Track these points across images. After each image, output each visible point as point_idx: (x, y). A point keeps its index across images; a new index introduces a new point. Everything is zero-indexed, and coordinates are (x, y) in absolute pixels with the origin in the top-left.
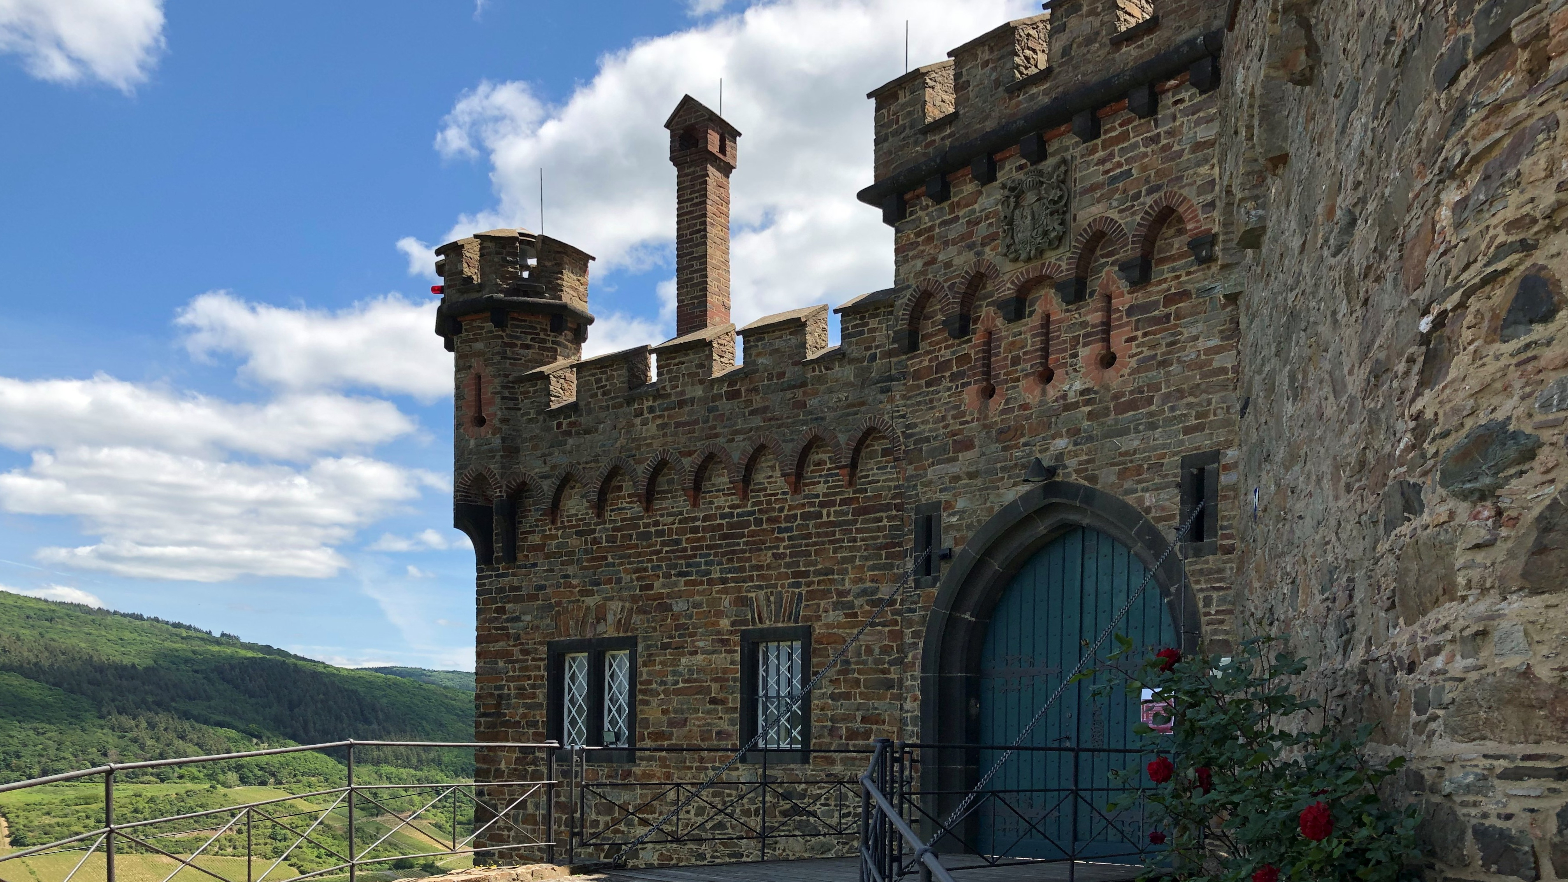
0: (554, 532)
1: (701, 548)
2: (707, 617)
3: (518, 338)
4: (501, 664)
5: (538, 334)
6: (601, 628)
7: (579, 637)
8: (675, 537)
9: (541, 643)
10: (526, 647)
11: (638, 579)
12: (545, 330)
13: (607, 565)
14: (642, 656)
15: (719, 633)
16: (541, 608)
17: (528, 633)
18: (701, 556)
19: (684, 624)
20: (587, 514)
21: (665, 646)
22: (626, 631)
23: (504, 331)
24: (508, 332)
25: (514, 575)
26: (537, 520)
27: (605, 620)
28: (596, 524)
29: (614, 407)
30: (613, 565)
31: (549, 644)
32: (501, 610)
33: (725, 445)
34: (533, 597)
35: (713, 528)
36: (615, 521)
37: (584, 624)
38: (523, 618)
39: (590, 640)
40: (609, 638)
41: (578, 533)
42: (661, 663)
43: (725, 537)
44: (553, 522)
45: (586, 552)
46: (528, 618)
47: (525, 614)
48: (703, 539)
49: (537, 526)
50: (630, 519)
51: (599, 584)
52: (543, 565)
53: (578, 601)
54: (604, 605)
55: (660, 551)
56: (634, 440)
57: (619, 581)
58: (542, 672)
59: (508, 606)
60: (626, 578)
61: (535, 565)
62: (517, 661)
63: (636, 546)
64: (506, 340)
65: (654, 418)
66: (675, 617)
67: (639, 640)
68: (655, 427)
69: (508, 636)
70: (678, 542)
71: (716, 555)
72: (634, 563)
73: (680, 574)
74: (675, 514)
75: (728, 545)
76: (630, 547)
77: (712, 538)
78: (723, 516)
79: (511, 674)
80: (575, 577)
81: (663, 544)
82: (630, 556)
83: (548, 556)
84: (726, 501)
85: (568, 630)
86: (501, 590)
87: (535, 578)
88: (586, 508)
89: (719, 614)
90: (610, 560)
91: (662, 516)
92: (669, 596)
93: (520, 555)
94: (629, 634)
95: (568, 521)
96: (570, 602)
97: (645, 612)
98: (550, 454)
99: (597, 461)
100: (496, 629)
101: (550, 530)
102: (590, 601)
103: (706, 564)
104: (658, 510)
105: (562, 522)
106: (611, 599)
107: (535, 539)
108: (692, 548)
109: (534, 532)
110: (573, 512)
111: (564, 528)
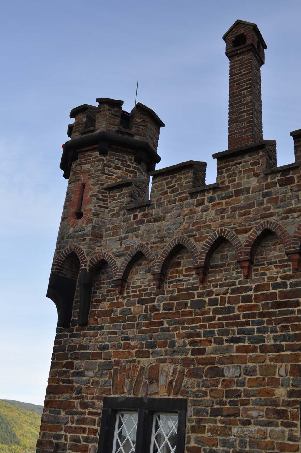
0: (120, 300)
1: (253, 316)
2: (261, 385)
3: (113, 162)
4: (63, 414)
5: (126, 162)
6: (153, 388)
7: (132, 396)
8: (227, 305)
9: (98, 398)
10: (86, 400)
11: (191, 344)
12: (131, 160)
13: (163, 330)
14: (191, 421)
15: (274, 403)
16: (102, 366)
17: (88, 388)
18: (254, 323)
19: (236, 390)
20: (149, 285)
21: (215, 413)
22: (177, 394)
23: (105, 157)
24: (108, 158)
25: (84, 335)
26: (108, 291)
27: (157, 381)
28: (156, 294)
29: (180, 200)
30: (168, 330)
31: (106, 400)
32: (70, 365)
33: (280, 222)
34: (97, 356)
35: (267, 297)
36: (172, 292)
37: (138, 382)
38: (86, 373)
39: (142, 399)
40: (160, 400)
41: (140, 302)
42: (211, 430)
43: (278, 305)
44: (121, 293)
45: (145, 317)
46: (91, 374)
47: (88, 370)
48: (256, 307)
49: (108, 296)
50: (186, 290)
51: (154, 347)
52: (109, 329)
53: (134, 361)
54: (157, 366)
55: (213, 318)
56: (194, 224)
57: (173, 344)
58: (96, 427)
59: (76, 362)
60: (179, 342)
61: (102, 328)
62: (76, 413)
63: (190, 313)
64: (105, 162)
65: (214, 205)
66: (227, 383)
67: (189, 404)
68: (214, 212)
69: (72, 389)
70: (230, 310)
71: (269, 322)
72: (187, 328)
73: (233, 340)
74: (229, 285)
75: (281, 313)
76: (184, 314)
77: (265, 306)
78: (275, 286)
79: (69, 424)
80: (134, 339)
81: (216, 311)
82: (184, 322)
83: (113, 321)
84: (278, 272)
85: (123, 387)
86: (72, 348)
87: (100, 339)
88: (150, 281)
89: (275, 382)
90: (166, 325)
91: (215, 286)
92: (221, 361)
93: (91, 319)
94: (180, 397)
95: (133, 292)
96: (127, 362)
97: (196, 376)
98: (126, 238)
99: (162, 242)
100: (64, 381)
101: (118, 298)
102: (145, 362)
103: (259, 330)
104: (211, 281)
105: (128, 293)
106: (164, 361)
107: (105, 306)
108: (245, 316)
109: (104, 300)
110: (138, 284)
111: (129, 297)
